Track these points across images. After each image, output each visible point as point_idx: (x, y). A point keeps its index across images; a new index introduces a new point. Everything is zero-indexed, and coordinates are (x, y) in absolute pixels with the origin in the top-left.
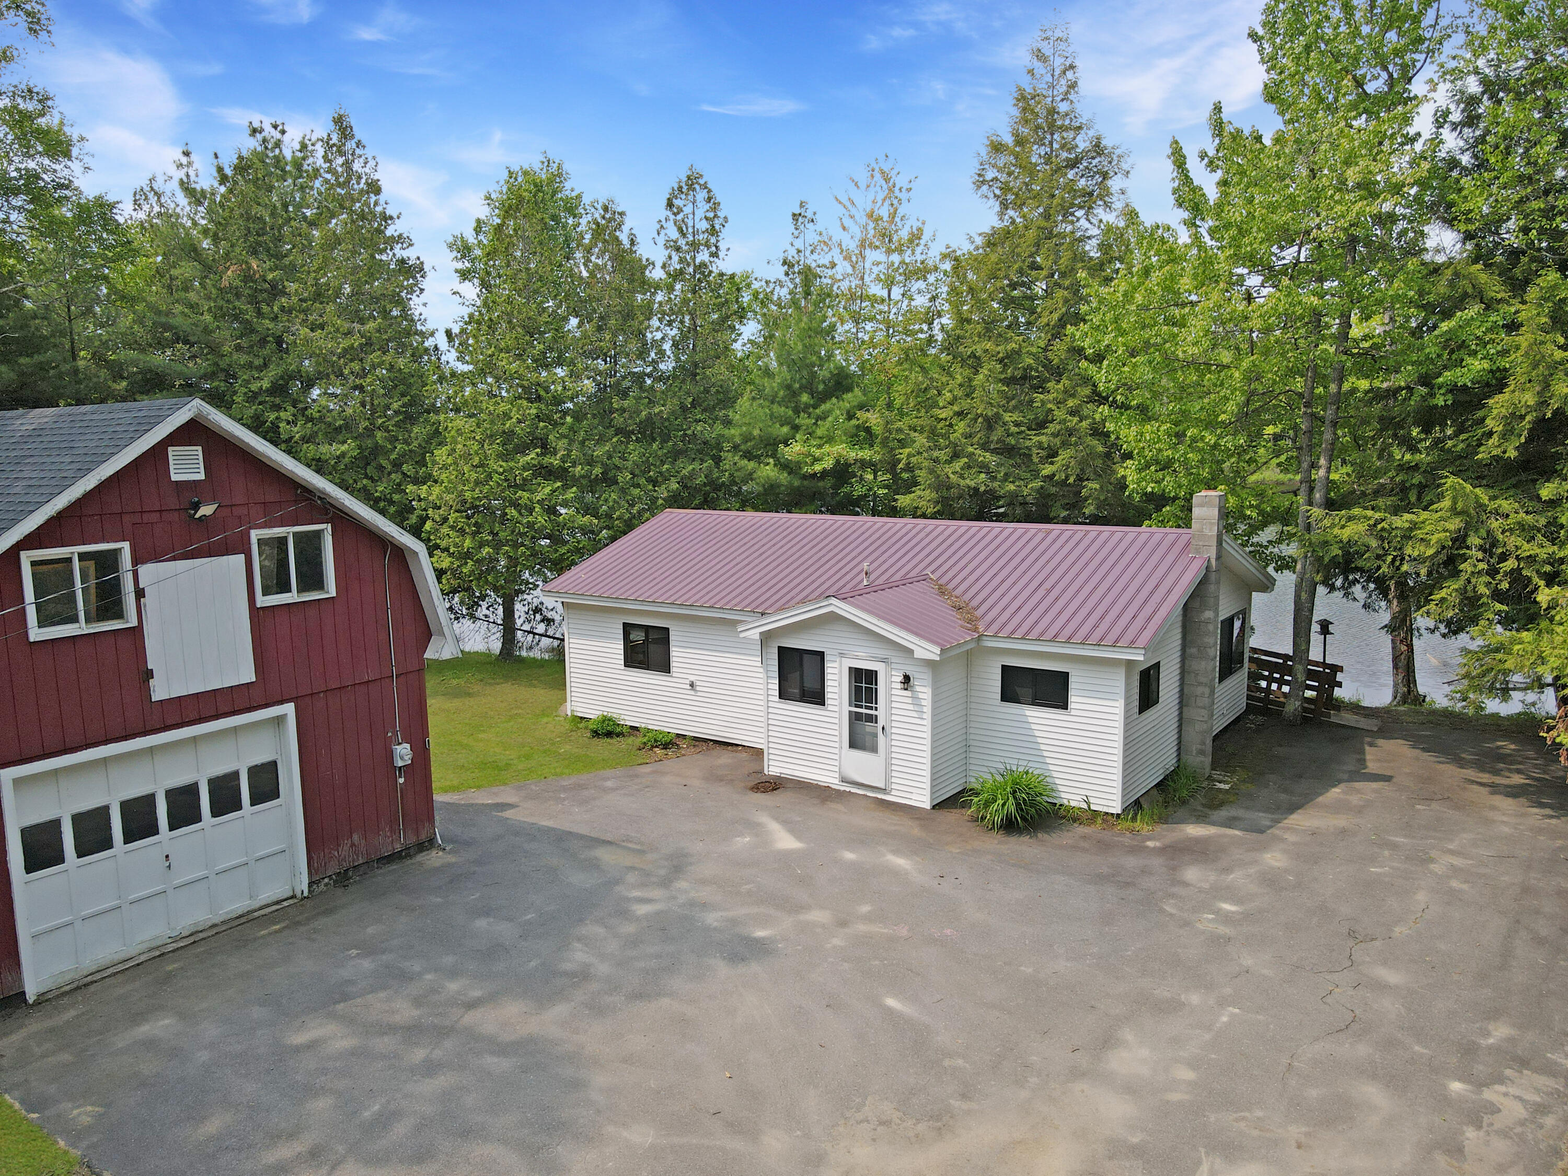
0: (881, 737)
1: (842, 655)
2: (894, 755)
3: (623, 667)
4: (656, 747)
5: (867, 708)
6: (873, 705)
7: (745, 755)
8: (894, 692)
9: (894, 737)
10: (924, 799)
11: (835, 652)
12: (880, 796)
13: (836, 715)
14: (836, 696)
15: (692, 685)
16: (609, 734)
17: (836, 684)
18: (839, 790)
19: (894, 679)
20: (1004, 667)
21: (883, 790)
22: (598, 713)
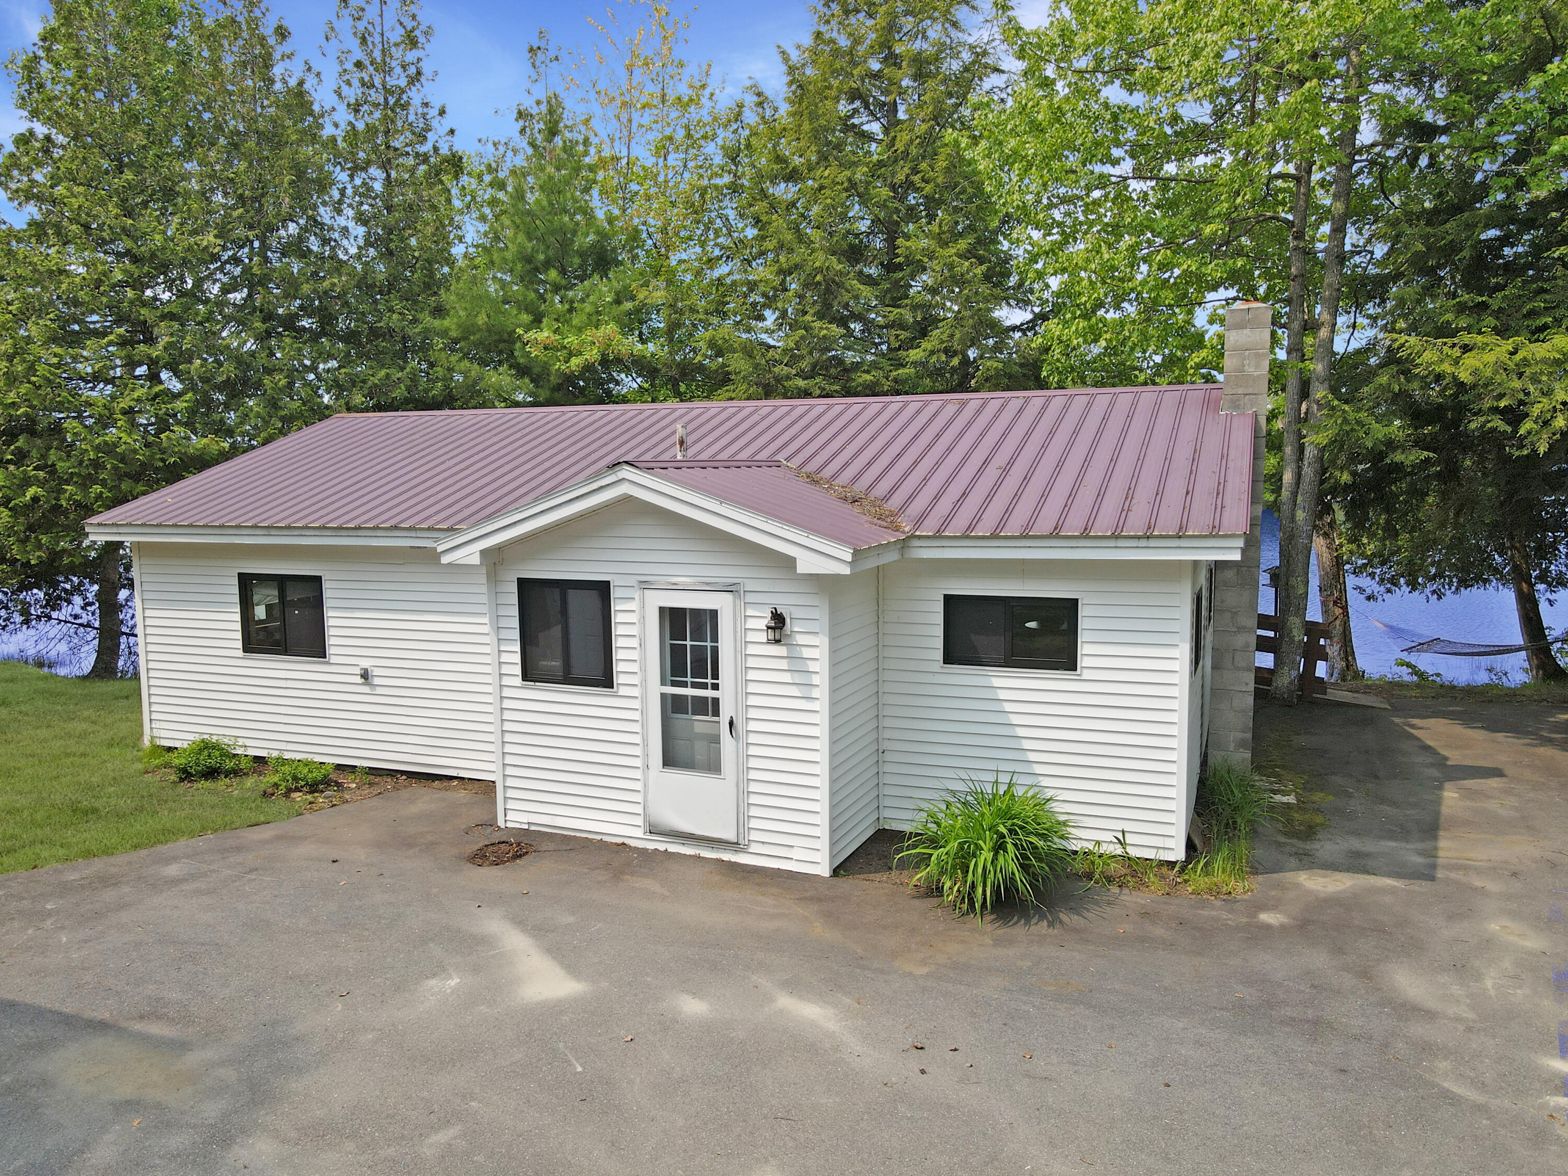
0: (726, 742)
1: (645, 585)
2: (753, 775)
3: (240, 653)
4: (297, 790)
5: (695, 685)
6: (709, 681)
7: (463, 793)
8: (751, 649)
9: (752, 739)
10: (816, 857)
11: (632, 581)
12: (727, 856)
13: (636, 704)
14: (634, 667)
15: (365, 675)
16: (211, 773)
17: (634, 643)
18: (645, 850)
19: (751, 624)
20: (948, 599)
21: (734, 846)
22: (191, 737)
